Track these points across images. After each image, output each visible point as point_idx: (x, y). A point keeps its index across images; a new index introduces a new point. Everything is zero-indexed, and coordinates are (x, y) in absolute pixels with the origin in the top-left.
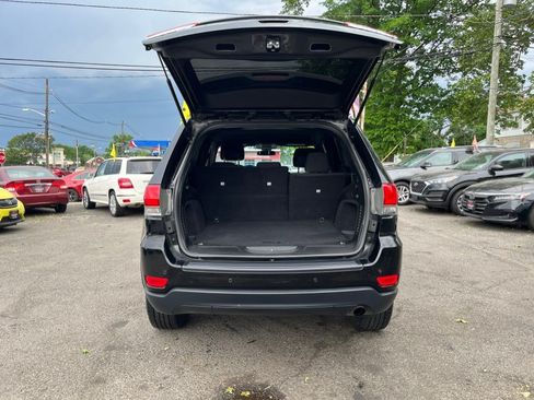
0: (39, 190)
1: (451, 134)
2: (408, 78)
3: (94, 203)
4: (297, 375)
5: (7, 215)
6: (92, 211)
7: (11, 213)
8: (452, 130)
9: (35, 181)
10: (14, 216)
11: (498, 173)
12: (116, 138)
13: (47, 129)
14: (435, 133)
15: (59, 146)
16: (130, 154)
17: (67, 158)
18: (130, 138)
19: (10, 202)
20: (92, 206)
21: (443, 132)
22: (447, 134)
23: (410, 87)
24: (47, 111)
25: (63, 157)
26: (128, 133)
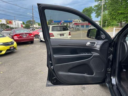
0: (25, 37)
5: (9, 48)
6: (41, 43)
9: (23, 34)
10: (12, 48)
12: (49, 20)
13: (33, 18)
15: (37, 23)
16: (53, 25)
17: (39, 26)
18: (52, 20)
19: (10, 43)
20: (41, 41)
24: (33, 14)
25: (38, 25)
26: (52, 19)
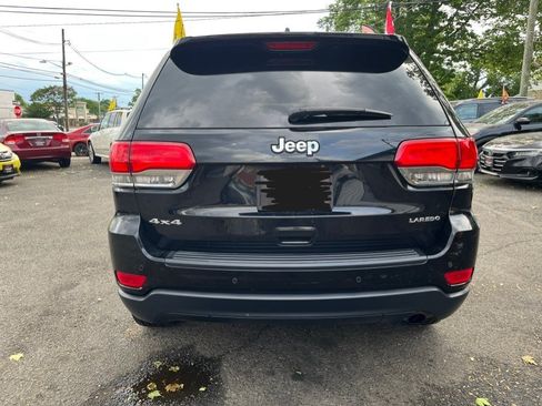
0: (40, 143)
1: (488, 87)
2: (442, 24)
3: (100, 158)
4: (239, 349)
5: (1, 169)
7: (4, 166)
8: (489, 82)
9: (35, 134)
10: (9, 170)
11: (524, 127)
13: (65, 81)
14: (471, 85)
15: (82, 100)
17: (91, 112)
20: (97, 160)
21: (480, 84)
22: (484, 86)
23: (444, 34)
24: (64, 62)
25: (86, 111)
